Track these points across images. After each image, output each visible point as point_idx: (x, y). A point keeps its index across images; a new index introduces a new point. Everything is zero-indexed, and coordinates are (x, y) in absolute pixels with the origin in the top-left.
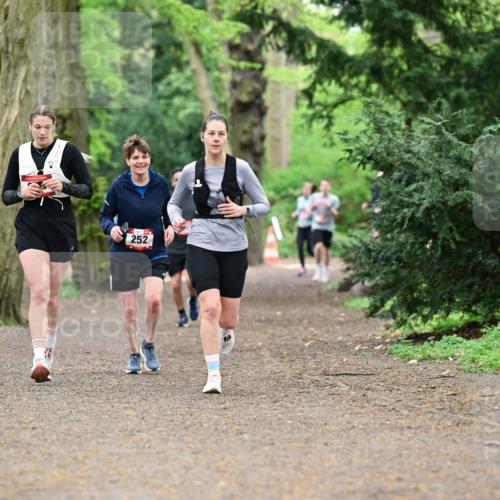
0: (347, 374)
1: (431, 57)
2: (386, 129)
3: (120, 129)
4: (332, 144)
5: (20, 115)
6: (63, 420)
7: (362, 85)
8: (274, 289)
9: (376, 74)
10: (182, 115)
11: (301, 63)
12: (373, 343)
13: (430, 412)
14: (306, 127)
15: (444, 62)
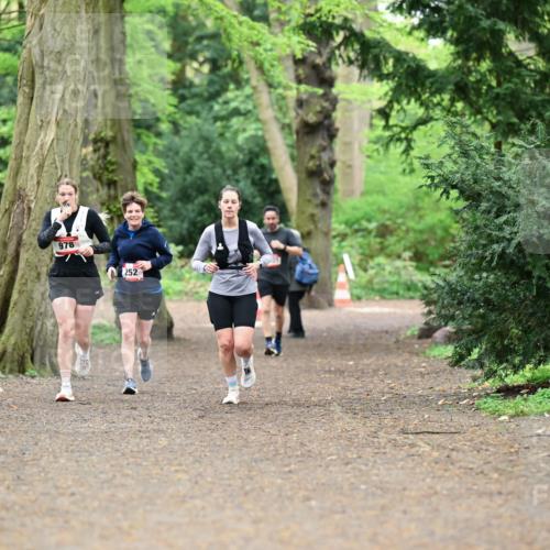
0: (429, 433)
1: (524, 72)
2: (473, 153)
3: (171, 154)
4: (412, 171)
5: (57, 138)
6: (106, 485)
7: (446, 103)
8: (346, 337)
9: (461, 91)
10: (241, 139)
11: (376, 79)
12: (458, 397)
13: (524, 476)
14: (381, 150)
15: (538, 77)
